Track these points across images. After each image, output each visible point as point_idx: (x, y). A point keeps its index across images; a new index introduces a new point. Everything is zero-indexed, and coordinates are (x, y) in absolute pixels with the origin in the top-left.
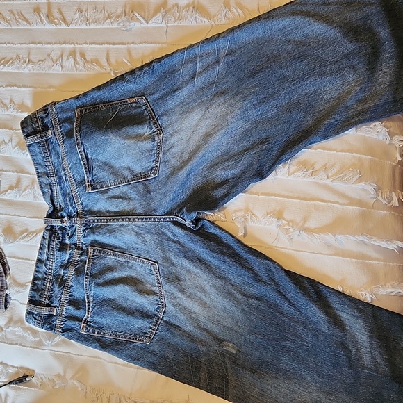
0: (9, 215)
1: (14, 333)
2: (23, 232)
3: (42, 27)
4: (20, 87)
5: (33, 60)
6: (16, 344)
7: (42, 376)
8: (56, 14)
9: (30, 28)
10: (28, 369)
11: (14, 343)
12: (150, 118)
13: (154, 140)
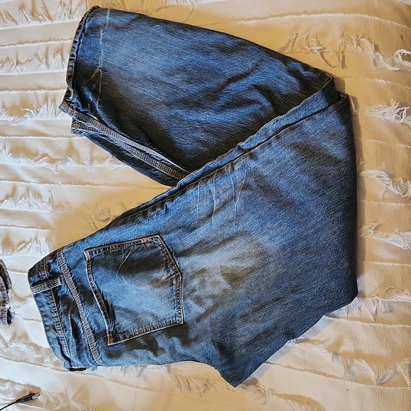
0: (6, 225)
1: (17, 349)
2: (20, 244)
3: (28, 25)
4: (10, 90)
5: (22, 61)
6: (21, 361)
7: (48, 394)
8: (40, 9)
9: (17, 27)
10: (34, 387)
11: (19, 359)
12: (167, 260)
13: (173, 285)
